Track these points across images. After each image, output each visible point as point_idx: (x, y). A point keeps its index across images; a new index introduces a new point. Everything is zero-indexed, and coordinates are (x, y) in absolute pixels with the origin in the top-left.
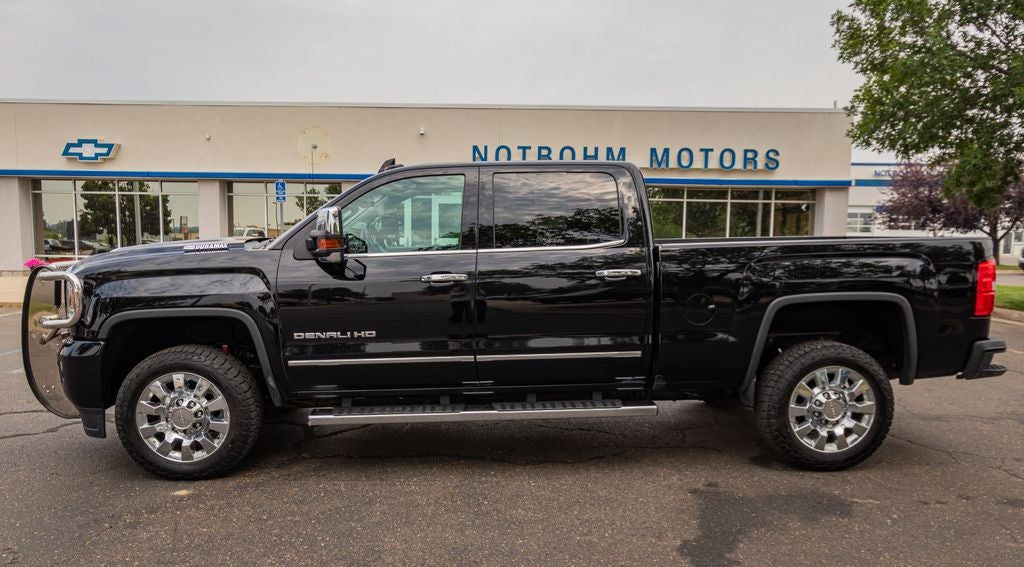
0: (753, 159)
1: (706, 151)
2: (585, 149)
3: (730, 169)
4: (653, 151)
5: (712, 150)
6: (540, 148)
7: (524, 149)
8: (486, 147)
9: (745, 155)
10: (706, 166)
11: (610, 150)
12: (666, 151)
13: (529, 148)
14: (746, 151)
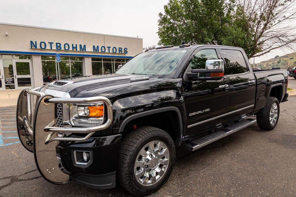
0: (121, 50)
1: (109, 48)
2: (73, 45)
3: (115, 53)
4: (94, 46)
5: (110, 47)
6: (57, 44)
7: (51, 43)
8: (36, 42)
9: (119, 49)
10: (109, 52)
11: (81, 45)
12: (98, 47)
13: (53, 43)
14: (119, 48)
